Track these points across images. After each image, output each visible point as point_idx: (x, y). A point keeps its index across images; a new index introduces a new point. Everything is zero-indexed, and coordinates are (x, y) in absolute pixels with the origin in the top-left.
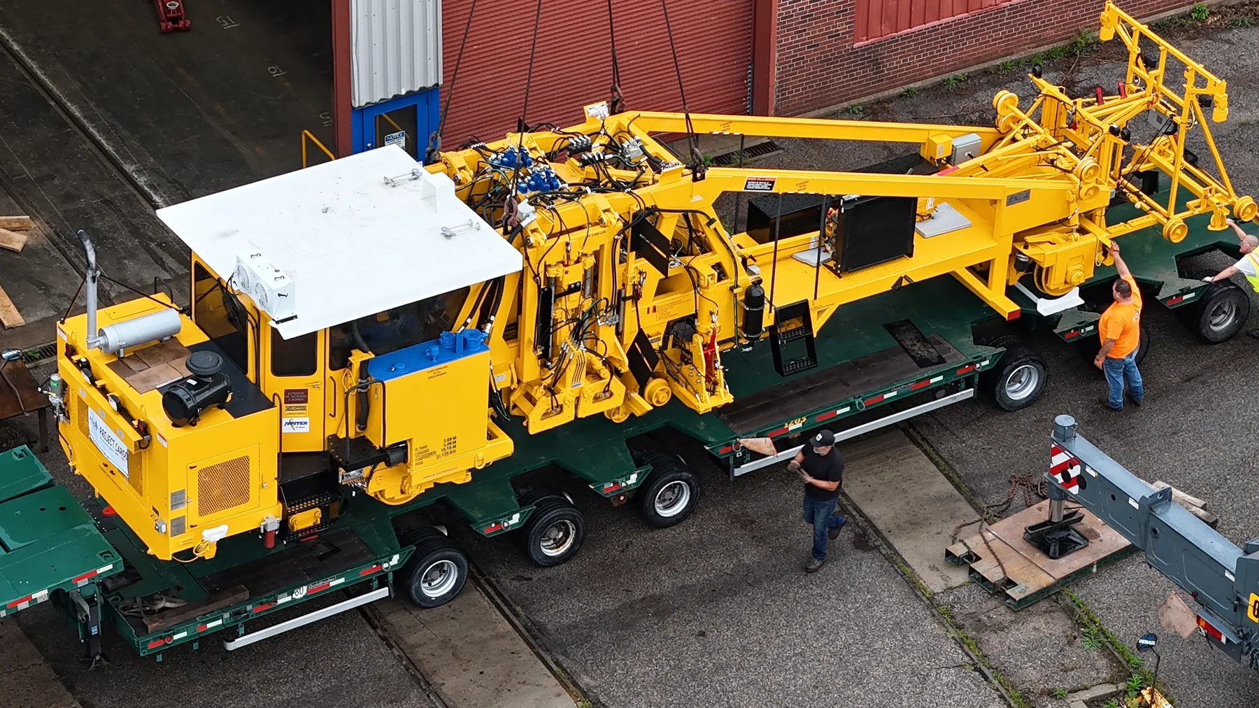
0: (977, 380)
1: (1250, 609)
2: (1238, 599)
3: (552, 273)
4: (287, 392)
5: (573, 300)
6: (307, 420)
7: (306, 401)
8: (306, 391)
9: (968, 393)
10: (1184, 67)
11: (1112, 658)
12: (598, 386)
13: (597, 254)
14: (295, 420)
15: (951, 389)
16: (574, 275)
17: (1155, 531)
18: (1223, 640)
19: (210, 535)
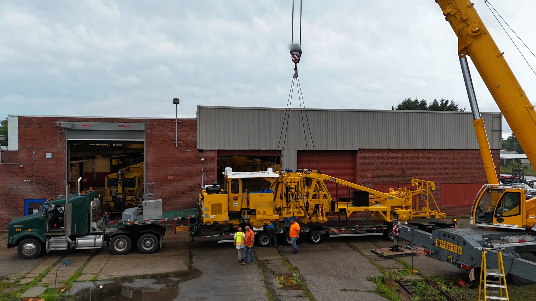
0: (383, 231)
1: (436, 243)
2: (433, 242)
3: (288, 184)
4: (234, 197)
5: (293, 190)
6: (237, 203)
7: (237, 199)
8: (237, 197)
9: (382, 234)
10: (426, 183)
11: (404, 265)
12: (298, 210)
13: (298, 182)
14: (236, 203)
15: (378, 232)
16: (293, 185)
17: (414, 235)
18: (431, 254)
19: (211, 217)
